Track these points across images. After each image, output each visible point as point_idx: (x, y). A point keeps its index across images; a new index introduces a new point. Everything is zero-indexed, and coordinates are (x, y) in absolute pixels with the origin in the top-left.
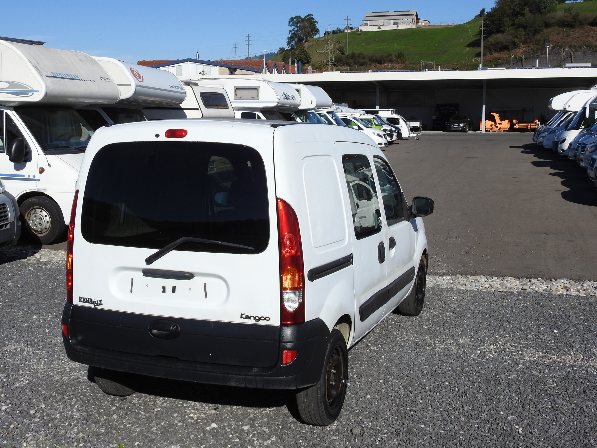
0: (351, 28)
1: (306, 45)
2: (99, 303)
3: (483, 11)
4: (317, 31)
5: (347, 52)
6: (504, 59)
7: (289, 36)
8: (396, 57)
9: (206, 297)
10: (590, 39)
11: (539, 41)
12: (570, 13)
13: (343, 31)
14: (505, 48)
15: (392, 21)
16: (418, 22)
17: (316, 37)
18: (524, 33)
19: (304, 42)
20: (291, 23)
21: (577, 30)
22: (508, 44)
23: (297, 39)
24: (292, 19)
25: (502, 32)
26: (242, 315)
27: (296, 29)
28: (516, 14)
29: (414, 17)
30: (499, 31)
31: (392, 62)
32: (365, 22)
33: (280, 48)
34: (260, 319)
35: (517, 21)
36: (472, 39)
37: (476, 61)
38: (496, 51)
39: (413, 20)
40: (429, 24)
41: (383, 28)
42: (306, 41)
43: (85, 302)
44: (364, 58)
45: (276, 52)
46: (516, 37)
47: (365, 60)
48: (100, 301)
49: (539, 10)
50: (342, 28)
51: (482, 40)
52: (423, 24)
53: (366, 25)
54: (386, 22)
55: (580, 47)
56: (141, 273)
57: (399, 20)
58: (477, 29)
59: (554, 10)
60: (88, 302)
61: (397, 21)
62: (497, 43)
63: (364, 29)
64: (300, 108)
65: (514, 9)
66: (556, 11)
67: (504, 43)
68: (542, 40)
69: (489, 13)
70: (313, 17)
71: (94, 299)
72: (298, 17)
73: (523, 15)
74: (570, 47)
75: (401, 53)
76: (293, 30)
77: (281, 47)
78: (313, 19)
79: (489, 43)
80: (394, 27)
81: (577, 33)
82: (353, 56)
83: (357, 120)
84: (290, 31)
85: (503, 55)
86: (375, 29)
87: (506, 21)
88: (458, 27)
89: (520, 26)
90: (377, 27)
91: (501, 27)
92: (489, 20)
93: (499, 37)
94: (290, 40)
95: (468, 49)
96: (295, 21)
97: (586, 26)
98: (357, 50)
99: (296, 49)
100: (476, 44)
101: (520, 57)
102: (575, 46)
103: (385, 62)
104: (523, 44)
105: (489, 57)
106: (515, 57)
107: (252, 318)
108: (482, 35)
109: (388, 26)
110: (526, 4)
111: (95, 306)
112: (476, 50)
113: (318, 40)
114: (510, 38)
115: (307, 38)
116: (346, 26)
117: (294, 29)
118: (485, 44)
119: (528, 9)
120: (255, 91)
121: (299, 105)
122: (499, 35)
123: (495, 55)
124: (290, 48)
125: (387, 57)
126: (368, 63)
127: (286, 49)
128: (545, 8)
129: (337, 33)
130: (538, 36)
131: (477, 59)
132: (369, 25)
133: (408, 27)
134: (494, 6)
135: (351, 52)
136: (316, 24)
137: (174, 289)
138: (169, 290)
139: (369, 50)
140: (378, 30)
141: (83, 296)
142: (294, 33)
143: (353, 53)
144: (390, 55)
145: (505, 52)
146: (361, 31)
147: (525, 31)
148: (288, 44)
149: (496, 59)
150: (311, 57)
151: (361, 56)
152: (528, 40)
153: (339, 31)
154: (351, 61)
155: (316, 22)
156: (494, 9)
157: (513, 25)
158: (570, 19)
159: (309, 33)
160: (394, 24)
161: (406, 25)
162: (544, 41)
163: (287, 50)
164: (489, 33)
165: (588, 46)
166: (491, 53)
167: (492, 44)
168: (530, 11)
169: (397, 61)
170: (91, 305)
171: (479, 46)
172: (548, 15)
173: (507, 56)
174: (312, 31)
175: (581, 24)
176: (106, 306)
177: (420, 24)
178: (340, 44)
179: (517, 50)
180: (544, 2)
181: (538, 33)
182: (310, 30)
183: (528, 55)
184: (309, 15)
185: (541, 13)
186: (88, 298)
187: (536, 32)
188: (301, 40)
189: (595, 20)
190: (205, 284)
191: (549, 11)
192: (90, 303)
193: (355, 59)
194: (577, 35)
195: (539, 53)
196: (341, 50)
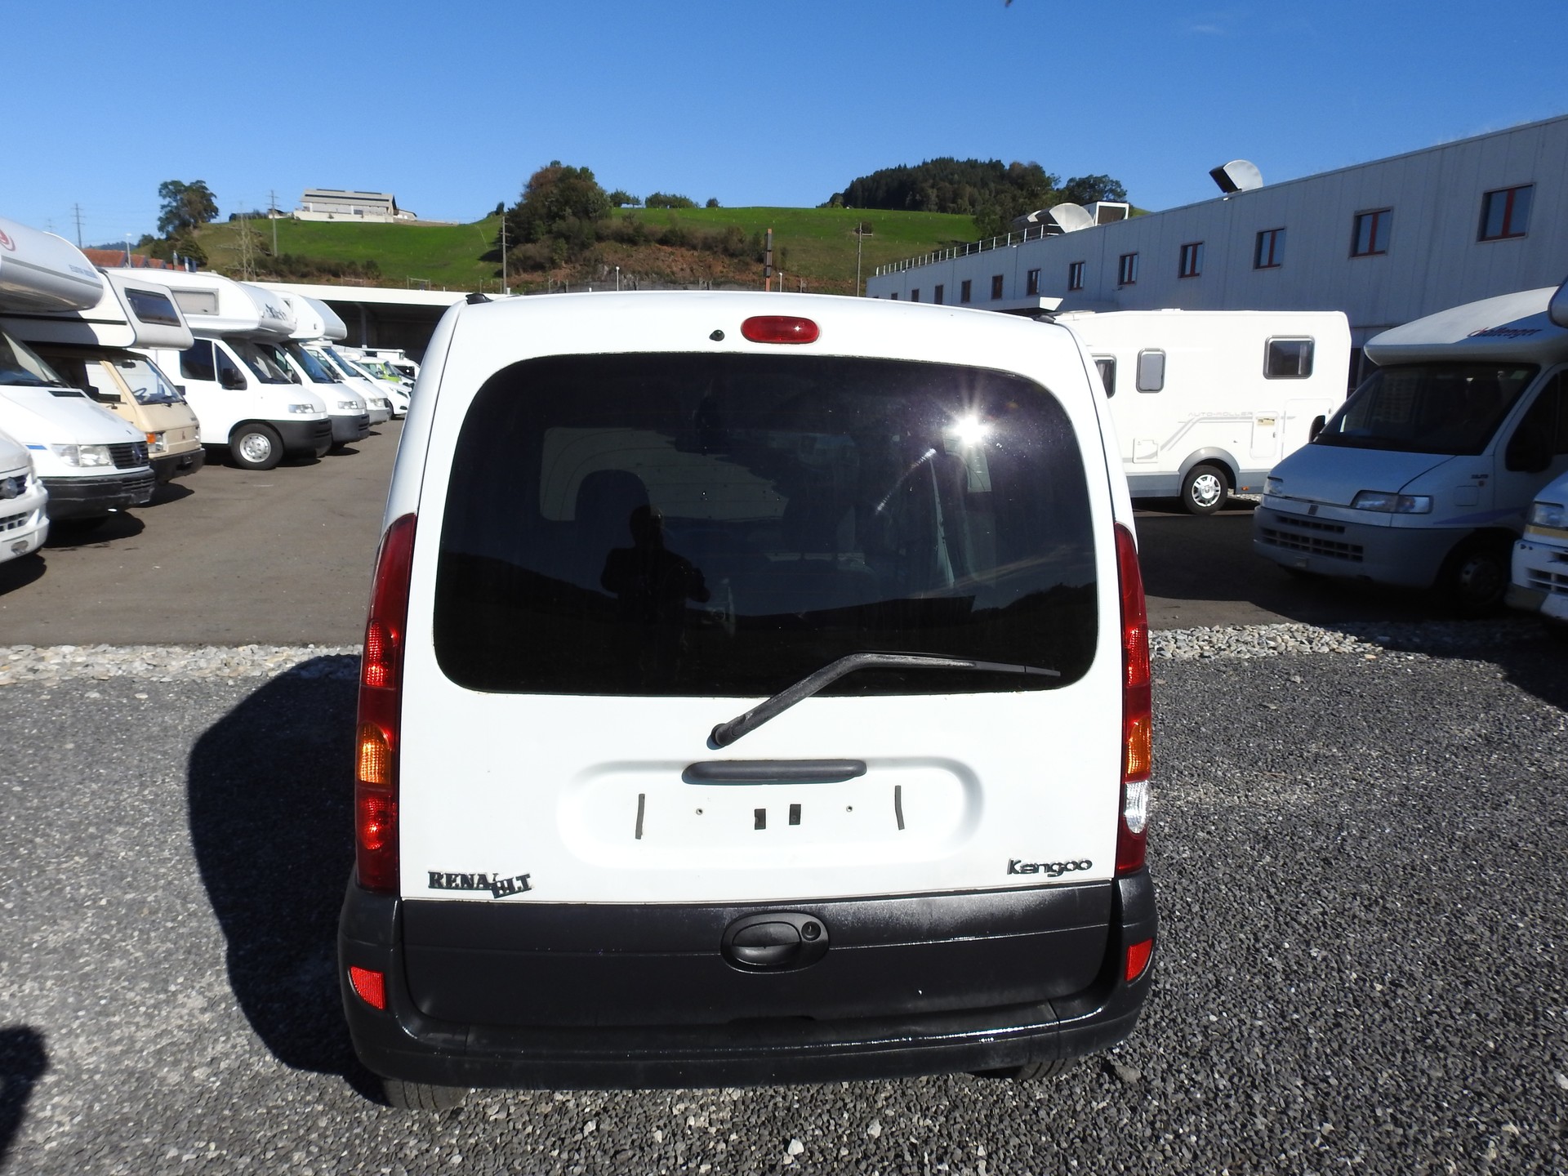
0: (280, 213)
1: (196, 234)
2: (517, 884)
3: (501, 206)
4: (216, 210)
5: (276, 251)
6: (538, 283)
7: (162, 215)
8: (363, 267)
9: (901, 826)
10: (660, 263)
11: (589, 260)
12: (632, 223)
13: (266, 217)
14: (538, 267)
15: (352, 208)
16: (396, 214)
17: (213, 221)
18: (566, 246)
19: (191, 227)
20: (164, 192)
21: (642, 248)
22: (543, 261)
23: (177, 222)
24: (165, 185)
25: (534, 241)
26: (1012, 865)
27: (174, 204)
28: (553, 216)
29: (390, 204)
30: (528, 240)
31: (356, 275)
32: (305, 204)
33: (144, 236)
34: (1063, 868)
35: (555, 227)
36: (488, 249)
37: (495, 283)
38: (525, 271)
39: (387, 208)
40: (415, 218)
41: (337, 218)
42: (195, 227)
43: (457, 887)
44: (307, 265)
45: (135, 242)
46: (555, 251)
47: (308, 269)
48: (523, 879)
49: (586, 213)
50: (263, 210)
51: (504, 251)
52: (406, 217)
53: (306, 209)
54: (341, 208)
55: (647, 274)
56: (678, 775)
57: (364, 206)
58: (495, 234)
59: (608, 216)
60: (471, 887)
61: (360, 208)
62: (527, 258)
63: (304, 216)
64: (291, 336)
65: (549, 208)
66: (611, 218)
67: (538, 259)
68: (593, 259)
69: (511, 211)
70: (206, 185)
71: (495, 875)
72: (175, 183)
73: (563, 218)
74: (633, 273)
75: (372, 262)
76: (168, 206)
77: (146, 234)
78: (207, 189)
79: (514, 257)
80: (357, 219)
81: (642, 252)
82: (287, 260)
83: (358, 365)
84: (163, 207)
85: (537, 276)
86: (324, 218)
87: (539, 226)
88: (462, 228)
89: (560, 235)
90: (327, 215)
91: (531, 234)
92: (513, 222)
93: (529, 249)
94: (163, 224)
95: (482, 264)
96: (172, 189)
97: (653, 244)
98: (294, 251)
99: (177, 240)
100: (494, 256)
101: (562, 283)
102: (639, 272)
103: (344, 275)
104: (566, 263)
105: (515, 279)
106: (555, 283)
107: (1042, 869)
108: (504, 243)
109: (346, 215)
110: (567, 203)
111: (497, 895)
112: (495, 266)
113: (220, 226)
114: (546, 252)
115: (196, 221)
116: (270, 207)
117: (170, 202)
118: (508, 258)
119: (570, 211)
120: (210, 299)
121: (292, 331)
122: (529, 245)
123: (525, 276)
124: (163, 237)
125: (348, 267)
126: (315, 273)
127: (156, 238)
128: (595, 211)
129: (254, 218)
130: (587, 253)
131: (498, 280)
132: (311, 209)
133: (381, 219)
134: (519, 200)
135: (283, 253)
136: (213, 199)
137: (795, 814)
138: (778, 817)
139: (316, 252)
140: (329, 220)
141: (444, 869)
142: (171, 211)
143: (286, 255)
144: (352, 263)
145: (540, 273)
146: (298, 219)
147: (568, 243)
148: (161, 229)
149: (527, 282)
150: (207, 255)
151: (301, 260)
152: (573, 258)
153: (257, 216)
154: (284, 268)
155: (212, 194)
156: (519, 205)
157: (550, 232)
158: (631, 231)
159: (199, 213)
160: (357, 212)
161: (376, 216)
162: (596, 261)
163: (159, 239)
164: (514, 242)
165: (657, 273)
166: (518, 273)
167: (518, 259)
168: (574, 214)
169: (366, 274)
170: (486, 896)
171: (500, 260)
172: (600, 222)
173: (542, 279)
174: (205, 210)
175: (647, 241)
176: (543, 892)
177: (400, 216)
178: (261, 238)
179: (557, 271)
180: (593, 202)
181: (588, 248)
182: (200, 207)
183: (574, 282)
184: (198, 182)
185: (590, 218)
186: (468, 872)
187: (584, 246)
188: (184, 224)
189: (665, 236)
190: (898, 790)
191: (601, 217)
192: (477, 888)
193: (290, 265)
194: (641, 256)
195: (590, 279)
196: (264, 247)
